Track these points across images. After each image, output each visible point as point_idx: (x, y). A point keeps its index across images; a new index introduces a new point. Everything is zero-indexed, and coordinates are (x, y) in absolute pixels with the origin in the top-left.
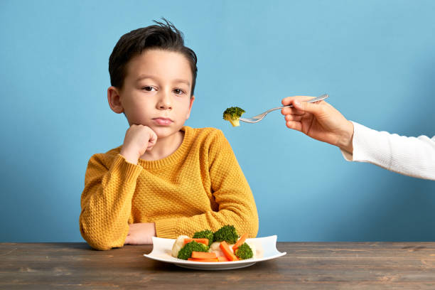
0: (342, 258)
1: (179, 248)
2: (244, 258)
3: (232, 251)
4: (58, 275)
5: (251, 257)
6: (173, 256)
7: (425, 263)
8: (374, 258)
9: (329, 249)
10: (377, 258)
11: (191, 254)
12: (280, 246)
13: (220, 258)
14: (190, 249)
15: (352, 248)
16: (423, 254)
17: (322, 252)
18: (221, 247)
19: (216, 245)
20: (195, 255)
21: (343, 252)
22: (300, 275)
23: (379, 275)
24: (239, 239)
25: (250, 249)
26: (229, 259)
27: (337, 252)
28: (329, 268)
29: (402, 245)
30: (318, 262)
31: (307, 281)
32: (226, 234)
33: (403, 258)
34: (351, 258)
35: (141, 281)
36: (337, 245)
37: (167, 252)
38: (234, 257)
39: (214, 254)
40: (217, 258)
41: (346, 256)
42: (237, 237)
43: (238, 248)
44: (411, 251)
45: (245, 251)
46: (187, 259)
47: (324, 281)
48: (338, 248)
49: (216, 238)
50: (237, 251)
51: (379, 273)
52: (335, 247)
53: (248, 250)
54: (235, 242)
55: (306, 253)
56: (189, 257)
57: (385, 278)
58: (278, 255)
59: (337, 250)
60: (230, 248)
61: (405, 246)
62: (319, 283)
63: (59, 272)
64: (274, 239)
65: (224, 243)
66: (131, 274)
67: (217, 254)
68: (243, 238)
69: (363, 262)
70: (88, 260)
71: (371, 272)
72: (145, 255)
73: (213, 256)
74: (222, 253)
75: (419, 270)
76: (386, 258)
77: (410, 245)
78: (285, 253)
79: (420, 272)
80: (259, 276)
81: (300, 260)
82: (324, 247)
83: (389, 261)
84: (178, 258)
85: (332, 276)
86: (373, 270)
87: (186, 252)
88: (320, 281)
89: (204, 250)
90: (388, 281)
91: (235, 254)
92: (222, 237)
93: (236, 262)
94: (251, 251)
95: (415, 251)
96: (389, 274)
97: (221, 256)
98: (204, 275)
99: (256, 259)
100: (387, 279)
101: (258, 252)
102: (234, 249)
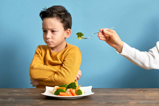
0: (116, 94)
1: (55, 91)
2: (79, 95)
4: (9, 101)
5: (82, 94)
6: (53, 94)
7: (146, 96)
9: (112, 91)
10: (129, 95)
11: (59, 93)
12: (93, 90)
13: (70, 95)
14: (59, 91)
15: (120, 91)
16: (146, 93)
17: (108, 92)
18: (70, 90)
19: (69, 90)
20: (61, 93)
21: (116, 92)
22: (99, 101)
23: (129, 102)
25: (81, 91)
26: (73, 95)
27: (114, 92)
28: (110, 98)
29: (139, 89)
30: (107, 96)
31: (102, 104)
33: (138, 95)
34: (119, 95)
35: (39, 104)
36: (114, 90)
37: (51, 93)
38: (75, 94)
39: (68, 93)
40: (69, 95)
41: (117, 94)
42: (76, 87)
43: (77, 91)
44: (142, 92)
45: (79, 92)
46: (57, 95)
47: (108, 103)
48: (115, 90)
49: (68, 87)
50: (76, 92)
51: (129, 101)
53: (80, 92)
54: (75, 89)
55: (102, 92)
56: (58, 94)
57: (131, 103)
58: (92, 93)
59: (114, 91)
62: (106, 104)
63: (10, 100)
64: (91, 87)
65: (71, 89)
66: (36, 101)
67: (69, 93)
68: (79, 87)
69: (124, 96)
70: (22, 95)
71: (126, 100)
72: (42, 94)
73: (67, 94)
76: (132, 95)
78: (94, 93)
79: (145, 100)
81: (100, 95)
83: (133, 96)
84: (55, 94)
85: (111, 102)
86: (127, 99)
87: (57, 92)
88: (107, 104)
89: (64, 92)
90: (132, 104)
91: (75, 93)
92: (71, 87)
93: (76, 96)
94: (81, 92)
95: (144, 92)
96: (133, 101)
97: (70, 94)
98: (64, 101)
99: (83, 95)
100: (132, 103)
101: (84, 92)
102: (75, 91)
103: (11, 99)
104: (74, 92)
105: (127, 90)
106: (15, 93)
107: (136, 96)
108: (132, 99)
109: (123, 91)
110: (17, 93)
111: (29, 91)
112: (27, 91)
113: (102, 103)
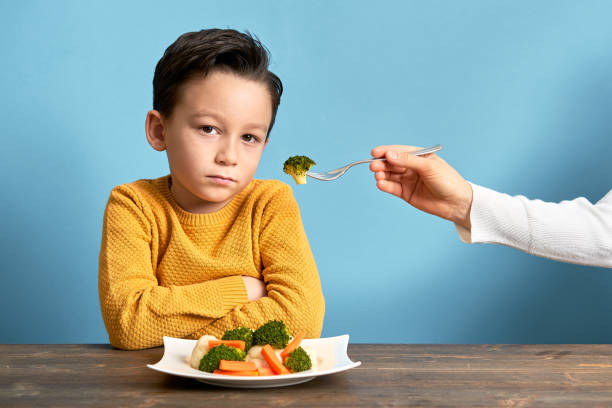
0: (447, 369)
1: (201, 354)
2: (298, 370)
3: (280, 359)
4: (18, 395)
5: (309, 368)
6: (192, 366)
7: (570, 378)
8: (493, 370)
9: (428, 355)
10: (499, 370)
11: (219, 364)
12: (353, 351)
13: (261, 371)
14: (218, 357)
15: (461, 354)
16: (567, 363)
17: (415, 360)
18: (263, 353)
19: (256, 350)
20: (225, 365)
21: (447, 360)
22: (380, 396)
23: (500, 398)
24: (291, 341)
25: (307, 357)
26: (275, 372)
27: (439, 360)
28: (425, 385)
29: (536, 349)
30: (410, 376)
31: (393, 406)
32: (271, 334)
33: (537, 371)
34: (459, 370)
35: (141, 406)
37: (184, 360)
38: (283, 369)
39: (253, 363)
40: (257, 370)
41: (452, 367)
42: (287, 338)
43: (289, 355)
44: (549, 358)
45: (299, 360)
46: (212, 372)
47: (417, 405)
49: (256, 339)
50: (287, 359)
51: (501, 394)
52: (436, 353)
53: (304, 358)
54: (284, 346)
55: (391, 361)
56: (216, 368)
57: (510, 402)
58: (349, 365)
59: (439, 356)
60: (277, 355)
61: (542, 350)
63: (21, 391)
64: (345, 340)
65: (268, 348)
66: (127, 394)
67: (258, 363)
68: (297, 340)
69: (477, 377)
70: (68, 371)
71: (488, 392)
72: (149, 366)
73: (251, 368)
74: (265, 363)
75: (562, 389)
76: (511, 370)
77: (549, 349)
78: (359, 363)
79: (563, 392)
80: (320, 397)
81: (382, 372)
82: (419, 353)
83: (516, 374)
84: (200, 369)
85: (430, 398)
86: (492, 388)
87: (210, 361)
88: (410, 406)
89: (238, 359)
90: (514, 405)
91: (284, 364)
92: (264, 338)
93: (286, 376)
94: (309, 360)
95: (556, 358)
96: (516, 395)
97: (263, 367)
98: (237, 396)
99: (316, 371)
100: (513, 403)
101: (320, 361)
102: (283, 357)
103: (22, 388)
104: (277, 360)
105: (491, 349)
106: (40, 362)
107: (527, 377)
108: (514, 389)
109: (472, 354)
110: (50, 362)
111: (95, 355)
112: (88, 355)
113: (394, 403)
